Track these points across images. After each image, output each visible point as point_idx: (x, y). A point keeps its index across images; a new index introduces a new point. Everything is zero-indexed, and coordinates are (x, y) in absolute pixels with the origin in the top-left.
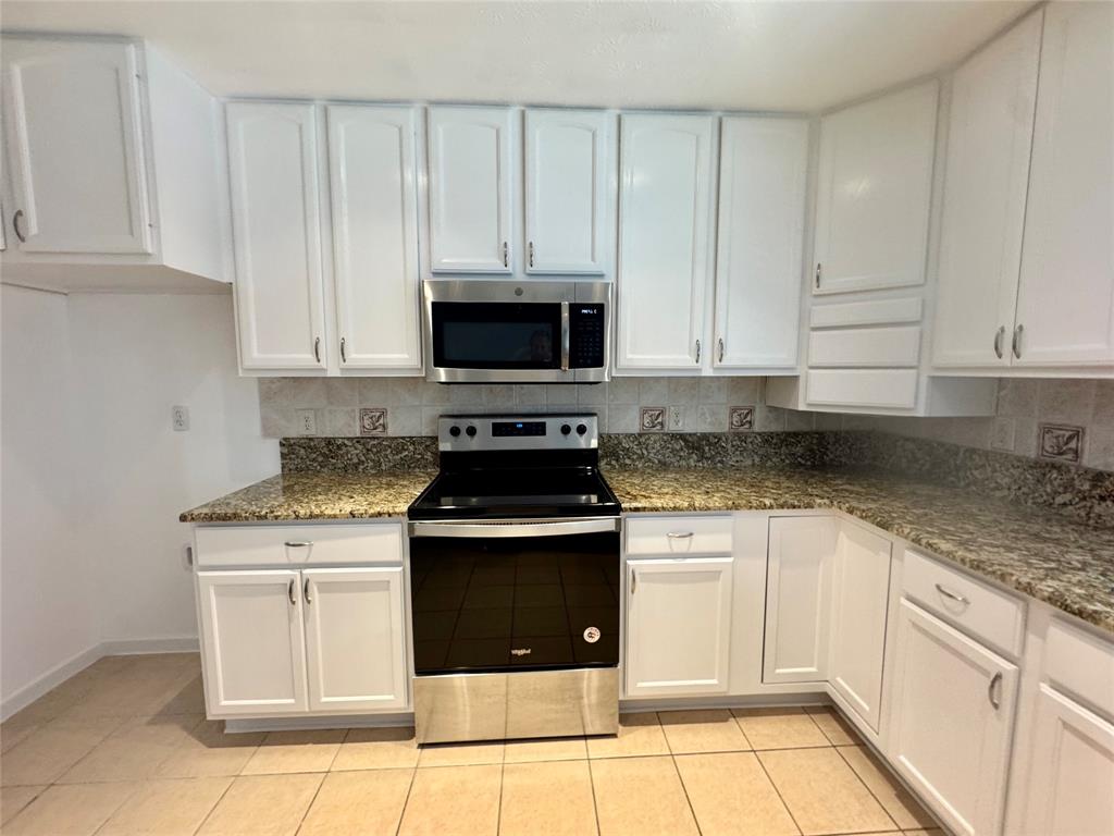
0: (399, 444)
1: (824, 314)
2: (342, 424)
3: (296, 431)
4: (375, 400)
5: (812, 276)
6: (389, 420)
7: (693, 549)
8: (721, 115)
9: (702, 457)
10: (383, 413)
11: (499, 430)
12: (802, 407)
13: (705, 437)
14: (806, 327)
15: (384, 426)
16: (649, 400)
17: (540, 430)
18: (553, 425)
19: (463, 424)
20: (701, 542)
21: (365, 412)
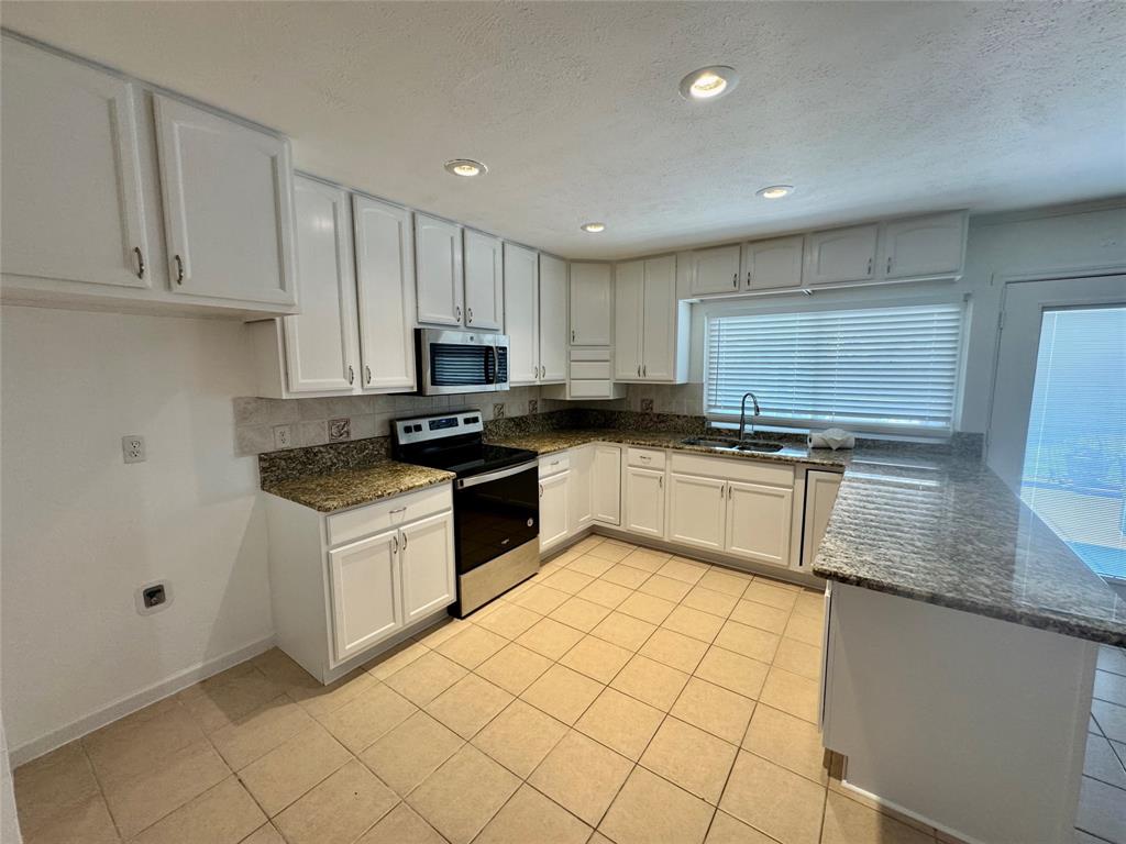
0: (361, 445)
1: (576, 354)
2: (314, 435)
3: (273, 444)
4: (340, 413)
5: (571, 336)
6: (352, 426)
8: (541, 253)
10: (347, 422)
11: (433, 426)
12: (568, 399)
13: (521, 418)
14: (570, 360)
15: (348, 433)
16: (497, 401)
17: (453, 423)
18: (461, 418)
19: (415, 423)
20: (562, 465)
21: (333, 423)
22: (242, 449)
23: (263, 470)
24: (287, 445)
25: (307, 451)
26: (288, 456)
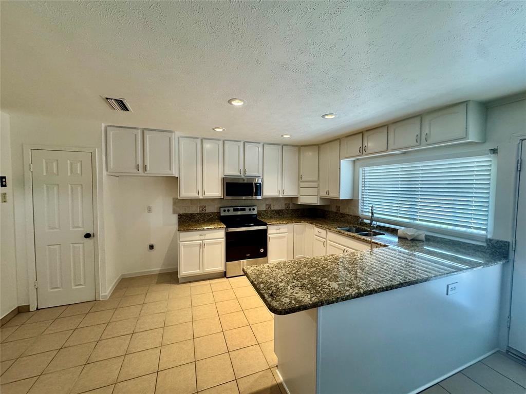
0: (209, 214)
1: (302, 185)
2: (195, 210)
3: (182, 212)
4: (203, 204)
5: (300, 177)
6: (207, 208)
7: (281, 232)
8: (283, 145)
9: (279, 215)
10: (205, 207)
11: (235, 210)
12: (299, 203)
13: (280, 210)
14: (299, 187)
15: (205, 210)
16: (267, 202)
17: (244, 210)
18: (247, 208)
19: (226, 209)
20: (282, 230)
21: (200, 207)
22: (174, 212)
23: (179, 218)
24: (187, 212)
25: (191, 214)
26: (186, 215)
